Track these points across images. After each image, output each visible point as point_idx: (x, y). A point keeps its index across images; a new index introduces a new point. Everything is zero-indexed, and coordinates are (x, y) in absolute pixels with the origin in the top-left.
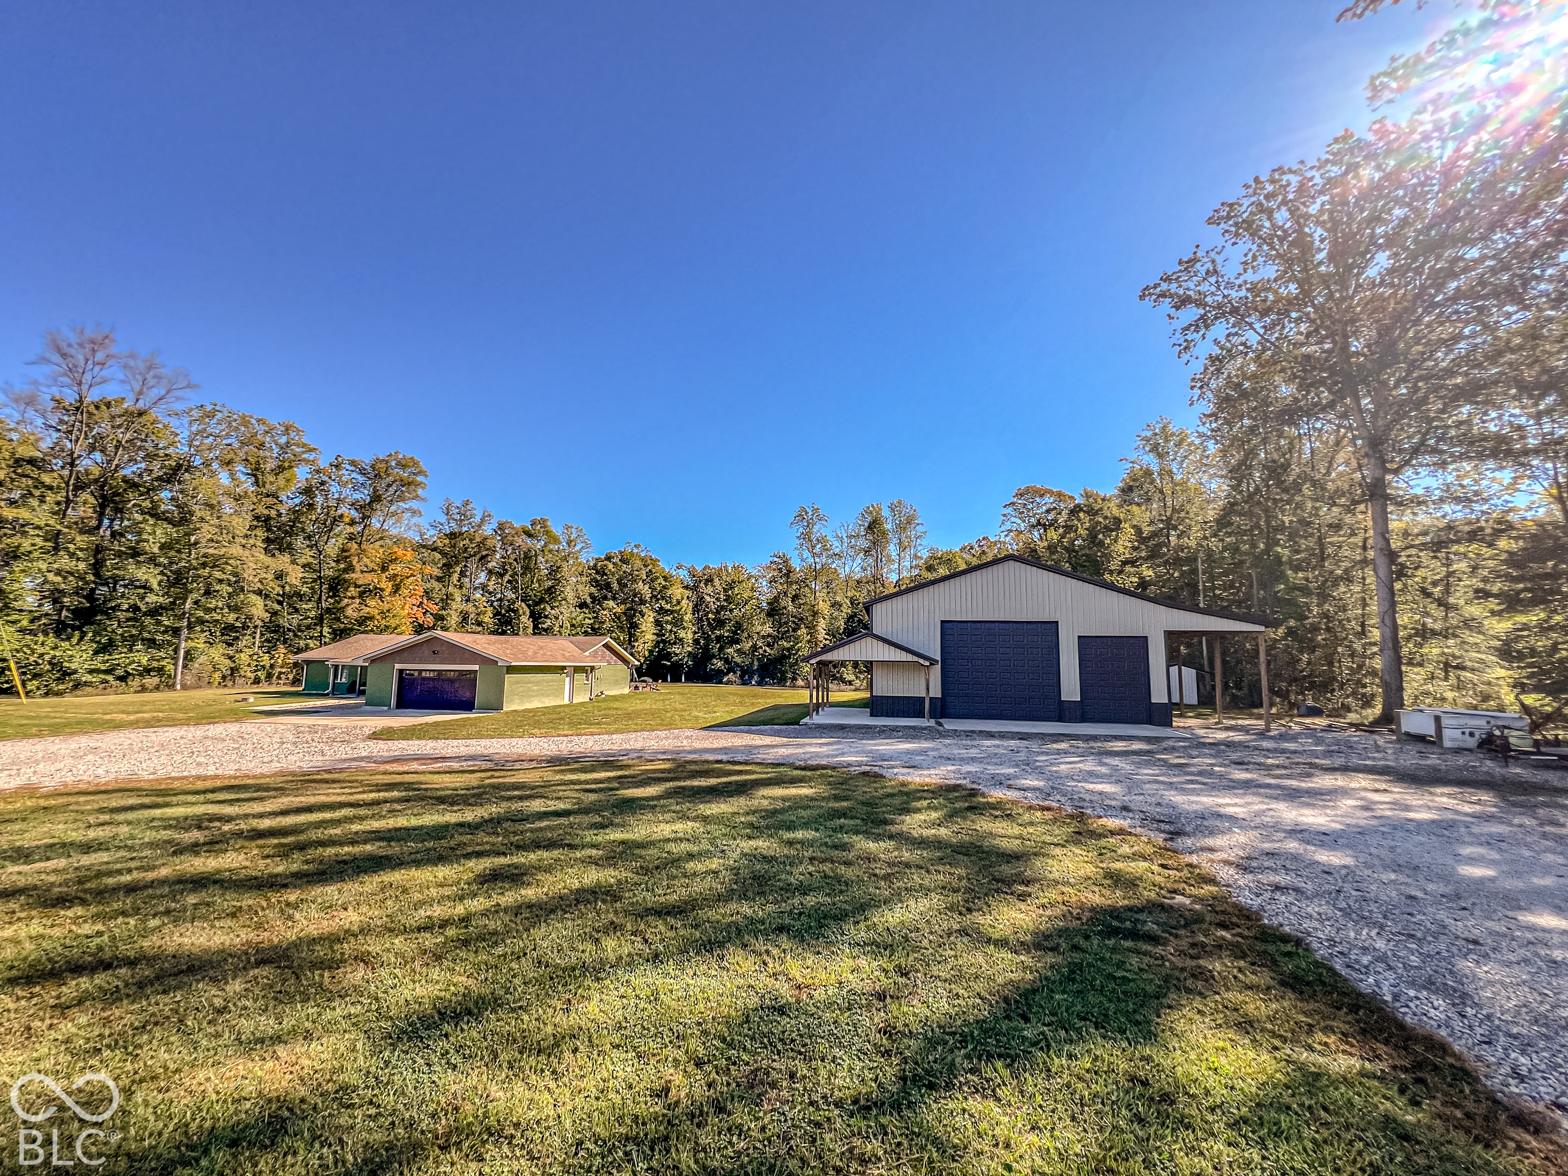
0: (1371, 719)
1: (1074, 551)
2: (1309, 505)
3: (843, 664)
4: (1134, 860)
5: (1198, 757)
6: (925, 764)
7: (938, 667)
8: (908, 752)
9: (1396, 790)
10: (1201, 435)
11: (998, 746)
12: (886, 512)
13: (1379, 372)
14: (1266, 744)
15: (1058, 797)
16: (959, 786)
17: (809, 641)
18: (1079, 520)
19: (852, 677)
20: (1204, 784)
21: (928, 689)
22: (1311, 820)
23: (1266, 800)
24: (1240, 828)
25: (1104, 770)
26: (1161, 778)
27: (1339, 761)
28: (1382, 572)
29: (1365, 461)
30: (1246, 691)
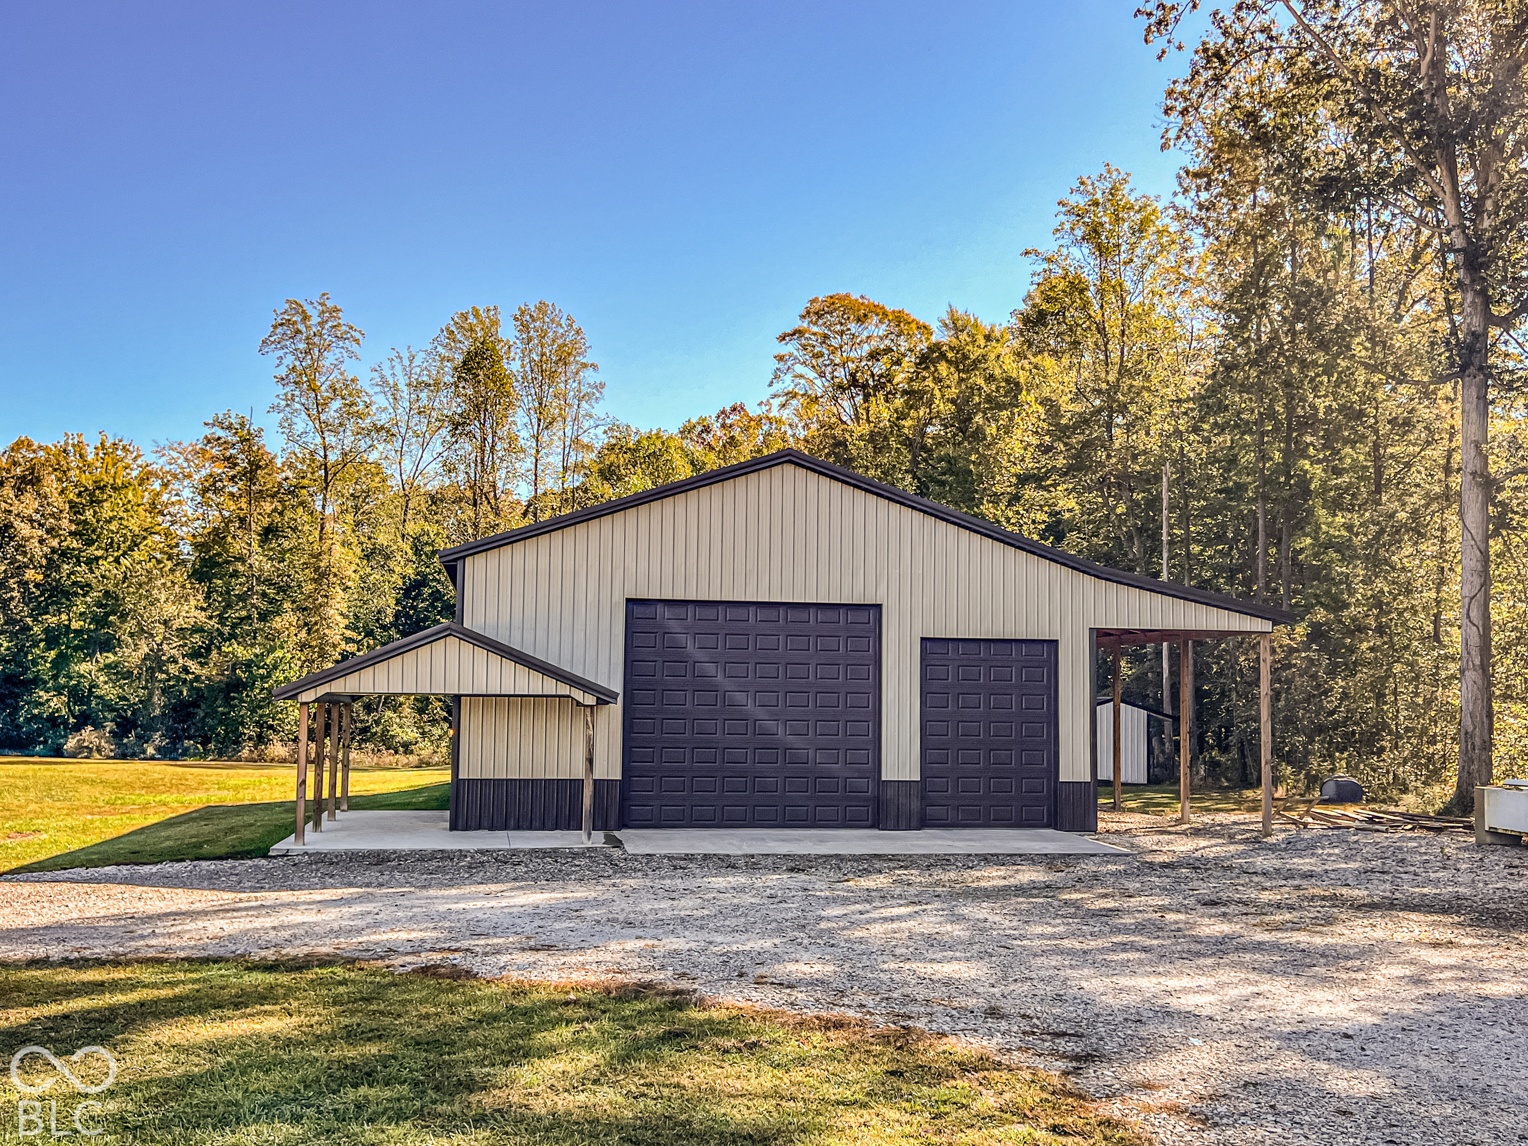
0: (1439, 805)
1: (924, 448)
2: (1361, 375)
3: (390, 701)
4: (1002, 1122)
5: (1139, 893)
6: (575, 941)
7: (616, 709)
8: (536, 913)
9: (1468, 941)
10: (1180, 215)
11: (742, 890)
12: (508, 332)
13: (1491, 122)
14: (1261, 861)
15: (862, 997)
16: (649, 986)
17: (303, 646)
18: (938, 380)
19: (411, 734)
20: (1145, 950)
21: (590, 761)
22: (1323, 1011)
23: (1253, 976)
24: (1206, 1037)
25: (958, 931)
26: (1066, 943)
27: (1381, 890)
28: (1473, 516)
29: (1457, 296)
30: (1234, 754)
